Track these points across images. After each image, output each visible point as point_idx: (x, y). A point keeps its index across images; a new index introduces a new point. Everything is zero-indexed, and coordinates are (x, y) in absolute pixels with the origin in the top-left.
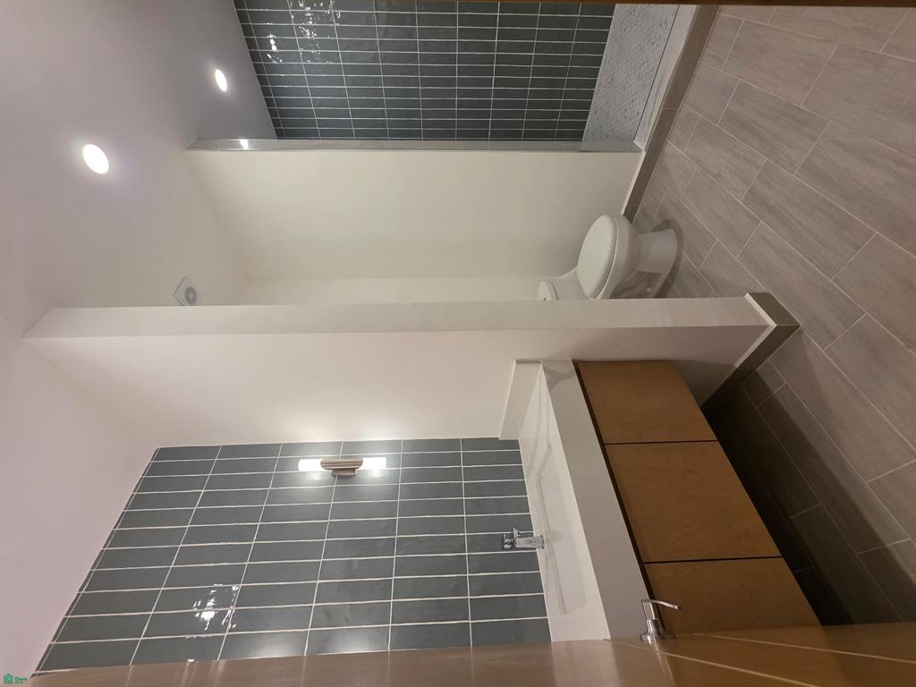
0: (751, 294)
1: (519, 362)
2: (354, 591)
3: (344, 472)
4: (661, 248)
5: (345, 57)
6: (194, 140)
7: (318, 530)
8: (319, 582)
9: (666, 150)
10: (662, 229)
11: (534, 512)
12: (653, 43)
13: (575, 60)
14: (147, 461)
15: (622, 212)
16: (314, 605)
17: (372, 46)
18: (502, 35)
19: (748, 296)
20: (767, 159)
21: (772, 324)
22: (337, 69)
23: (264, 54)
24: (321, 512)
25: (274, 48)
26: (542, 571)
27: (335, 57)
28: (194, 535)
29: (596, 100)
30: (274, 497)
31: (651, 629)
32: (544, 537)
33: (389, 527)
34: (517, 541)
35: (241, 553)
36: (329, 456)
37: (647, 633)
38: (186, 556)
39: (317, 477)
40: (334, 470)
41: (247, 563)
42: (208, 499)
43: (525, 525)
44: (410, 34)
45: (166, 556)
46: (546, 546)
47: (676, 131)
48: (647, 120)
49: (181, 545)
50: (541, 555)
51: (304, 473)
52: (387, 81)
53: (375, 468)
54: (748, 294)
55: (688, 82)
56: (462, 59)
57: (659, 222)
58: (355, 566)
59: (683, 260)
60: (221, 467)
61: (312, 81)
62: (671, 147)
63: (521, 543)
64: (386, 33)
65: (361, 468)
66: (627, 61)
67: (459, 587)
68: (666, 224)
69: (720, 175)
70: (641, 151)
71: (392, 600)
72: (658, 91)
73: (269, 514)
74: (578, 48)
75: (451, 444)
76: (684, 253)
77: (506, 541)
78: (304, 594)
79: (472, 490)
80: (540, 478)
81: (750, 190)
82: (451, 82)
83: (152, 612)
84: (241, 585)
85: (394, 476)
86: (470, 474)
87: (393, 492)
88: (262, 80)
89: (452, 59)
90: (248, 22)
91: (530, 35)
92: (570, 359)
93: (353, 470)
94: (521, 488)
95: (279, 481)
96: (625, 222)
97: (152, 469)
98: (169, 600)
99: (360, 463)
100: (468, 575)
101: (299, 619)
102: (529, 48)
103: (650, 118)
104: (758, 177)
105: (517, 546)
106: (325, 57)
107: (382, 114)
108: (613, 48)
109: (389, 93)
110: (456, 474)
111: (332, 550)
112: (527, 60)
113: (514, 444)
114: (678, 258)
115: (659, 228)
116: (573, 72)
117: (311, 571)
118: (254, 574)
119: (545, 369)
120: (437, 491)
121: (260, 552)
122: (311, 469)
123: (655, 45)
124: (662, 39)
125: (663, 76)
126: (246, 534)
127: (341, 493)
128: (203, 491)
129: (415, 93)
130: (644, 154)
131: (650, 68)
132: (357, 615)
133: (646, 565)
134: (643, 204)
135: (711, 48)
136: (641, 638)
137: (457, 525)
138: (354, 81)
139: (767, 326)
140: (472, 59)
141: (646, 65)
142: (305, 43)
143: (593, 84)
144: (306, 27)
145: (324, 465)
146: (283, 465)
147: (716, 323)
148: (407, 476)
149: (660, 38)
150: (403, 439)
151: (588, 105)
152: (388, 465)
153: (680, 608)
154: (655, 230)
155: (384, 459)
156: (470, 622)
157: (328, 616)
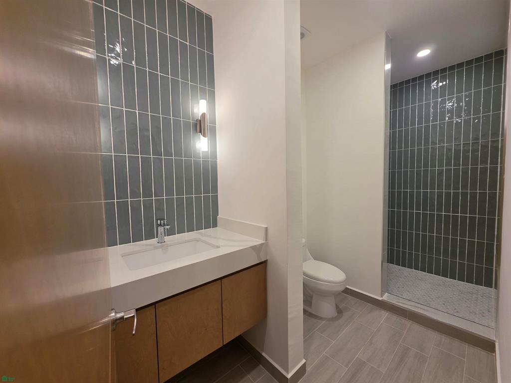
0: (305, 363)
1: (266, 229)
2: (132, 133)
3: (200, 126)
4: (327, 309)
5: (434, 126)
6: (391, 37)
7: (166, 112)
8: (137, 112)
9: (383, 312)
10: (337, 308)
11: (177, 237)
12: (444, 304)
13: (431, 258)
14: (205, 10)
15: (347, 287)
16: (124, 109)
17: (441, 141)
18: (447, 217)
19: (304, 361)
20: (384, 373)
21: (289, 376)
22: (427, 121)
23: (437, 79)
24: (176, 114)
25: (441, 84)
26: (144, 242)
27: (435, 119)
28: (163, 38)
29: (406, 270)
30: (185, 85)
31: (119, 315)
32: (164, 243)
33: (168, 153)
34: (162, 228)
35: (153, 66)
36: (208, 117)
37: (116, 313)
38: (151, 34)
39: (195, 110)
40: (200, 121)
41: (147, 69)
42: (184, 46)
43: (170, 233)
44: (448, 164)
45: (151, 22)
46: (159, 244)
47: (394, 318)
48: (401, 301)
49: (157, 31)
50: (154, 241)
51: (198, 103)
52: (419, 150)
53: (202, 145)
54: (305, 361)
55: (423, 325)
56: (432, 193)
57: (341, 307)
58: (146, 133)
59: (320, 321)
60: (202, 54)
61: (420, 107)
62: (384, 315)
63: (161, 229)
64: (449, 150)
65: (202, 136)
66: (432, 289)
67: (135, 194)
68: (340, 312)
69: (372, 343)
70: (382, 297)
71: (127, 155)
72: (419, 308)
73: (175, 83)
74: (438, 260)
75: (215, 189)
76: (324, 322)
77: (162, 221)
78: (130, 104)
79: (189, 200)
80: (198, 241)
81: (364, 362)
82: (418, 187)
83: (119, 13)
84: (135, 66)
85: (197, 156)
86: (198, 199)
87: (188, 155)
88: (421, 77)
89: (433, 188)
90: (457, 69)
91: (447, 233)
92: (268, 258)
93: (201, 132)
94: (190, 229)
95: (194, 88)
96: (343, 288)
97: (200, 13)
98: (126, 23)
99: (204, 136)
100: (142, 199)
101: (116, 101)
102: (439, 232)
103: (402, 303)
104: (372, 367)
105: (159, 227)
106: (435, 114)
107: (400, 147)
108: (438, 280)
109: (413, 151)
110: (198, 192)
111: (155, 119)
112: (431, 231)
113: (215, 225)
114: (321, 318)
115: (337, 307)
116: (424, 258)
117: (143, 107)
118: (142, 73)
119: (262, 244)
120: (189, 180)
121: (153, 77)
122: (200, 107)
123: (443, 305)
124: (447, 310)
125: (427, 311)
126: (164, 69)
127: (187, 124)
128: (188, 44)
129: (412, 166)
130: (380, 299)
131: (429, 302)
132: (118, 134)
133: (154, 306)
134: (350, 298)
135: (445, 339)
136: (112, 310)
137: (170, 192)
138: (420, 131)
139: (288, 373)
140: (432, 199)
141: (430, 300)
142: (444, 102)
143: (417, 268)
144: (454, 102)
145: (204, 115)
146: (203, 91)
147: (290, 343)
148: (197, 164)
149: (448, 309)
150: (218, 161)
151: (404, 265)
152: (203, 152)
153: (134, 335)
154: (336, 305)
155: (207, 150)
156: (116, 201)
157: (118, 117)
